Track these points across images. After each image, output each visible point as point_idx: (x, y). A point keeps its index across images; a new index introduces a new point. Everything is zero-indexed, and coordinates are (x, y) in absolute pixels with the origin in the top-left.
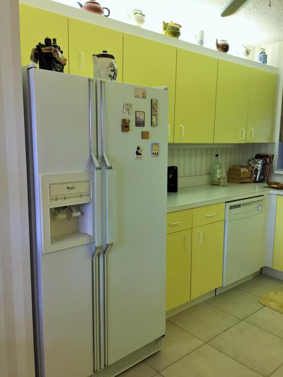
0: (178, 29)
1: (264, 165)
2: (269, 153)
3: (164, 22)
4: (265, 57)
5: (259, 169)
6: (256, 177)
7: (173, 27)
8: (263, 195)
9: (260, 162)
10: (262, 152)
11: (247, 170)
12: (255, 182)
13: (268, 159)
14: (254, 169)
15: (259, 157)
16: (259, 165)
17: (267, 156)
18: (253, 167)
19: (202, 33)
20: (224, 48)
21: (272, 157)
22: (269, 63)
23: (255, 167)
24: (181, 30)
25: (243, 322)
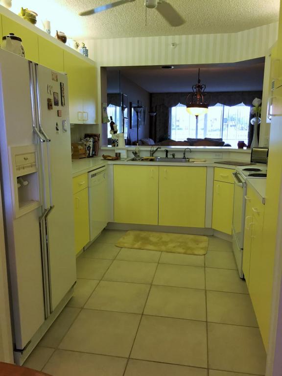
0: (35, 17)
1: (94, 142)
2: (94, 132)
3: (22, 8)
4: (87, 51)
5: (91, 146)
6: (89, 153)
7: (32, 15)
8: (104, 166)
9: (91, 140)
10: (89, 132)
11: (82, 148)
12: (89, 157)
13: (97, 138)
14: (87, 147)
15: (87, 136)
16: (90, 143)
17: (95, 135)
18: (85, 145)
19: (49, 23)
20: (63, 39)
21: (98, 136)
22: (89, 56)
23: (88, 144)
24: (37, 18)
25: (115, 261)
